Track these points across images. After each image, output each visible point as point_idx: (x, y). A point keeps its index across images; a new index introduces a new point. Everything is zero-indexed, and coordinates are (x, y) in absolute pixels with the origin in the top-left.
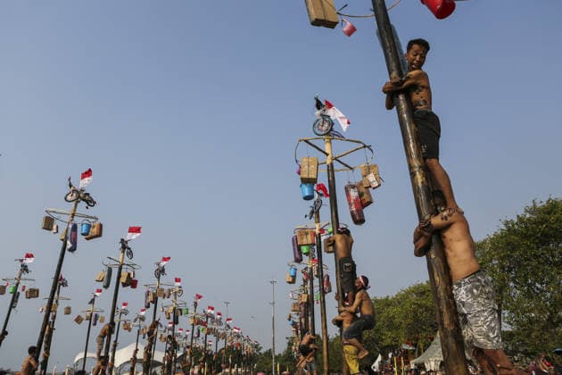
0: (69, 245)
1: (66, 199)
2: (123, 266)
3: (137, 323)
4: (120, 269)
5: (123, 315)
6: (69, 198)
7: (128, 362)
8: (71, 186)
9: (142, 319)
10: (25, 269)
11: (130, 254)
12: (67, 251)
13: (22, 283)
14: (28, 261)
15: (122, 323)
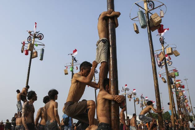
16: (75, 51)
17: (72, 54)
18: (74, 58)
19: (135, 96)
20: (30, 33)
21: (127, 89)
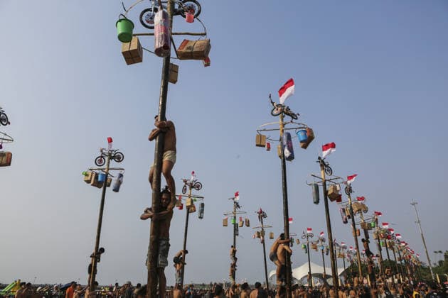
0: (287, 153)
1: (272, 114)
2: (327, 183)
3: (320, 244)
4: (325, 185)
5: (309, 237)
6: (275, 112)
7: (306, 276)
8: (273, 103)
9: (323, 240)
10: (237, 205)
11: (331, 171)
12: (286, 161)
13: (238, 216)
14: (237, 199)
15: (310, 244)
16: (237, 195)
17: (233, 199)
18: (237, 204)
19: (323, 243)
20: (185, 181)
21: (311, 235)
